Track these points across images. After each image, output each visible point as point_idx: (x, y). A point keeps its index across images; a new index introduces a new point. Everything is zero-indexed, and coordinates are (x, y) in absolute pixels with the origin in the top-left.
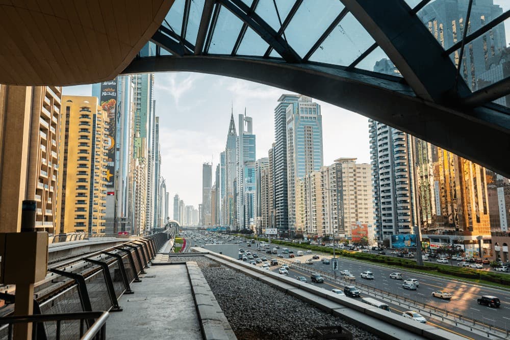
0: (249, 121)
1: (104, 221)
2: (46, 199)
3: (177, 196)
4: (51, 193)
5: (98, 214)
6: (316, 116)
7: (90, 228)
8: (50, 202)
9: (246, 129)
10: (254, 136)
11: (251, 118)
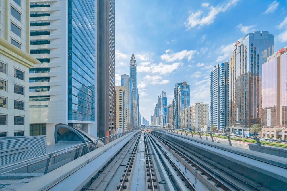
0: (165, 93)
1: (127, 125)
2: (112, 118)
3: (143, 117)
4: (113, 116)
5: (125, 123)
6: (188, 89)
7: (123, 127)
8: (113, 119)
9: (164, 96)
10: (166, 98)
11: (165, 92)
